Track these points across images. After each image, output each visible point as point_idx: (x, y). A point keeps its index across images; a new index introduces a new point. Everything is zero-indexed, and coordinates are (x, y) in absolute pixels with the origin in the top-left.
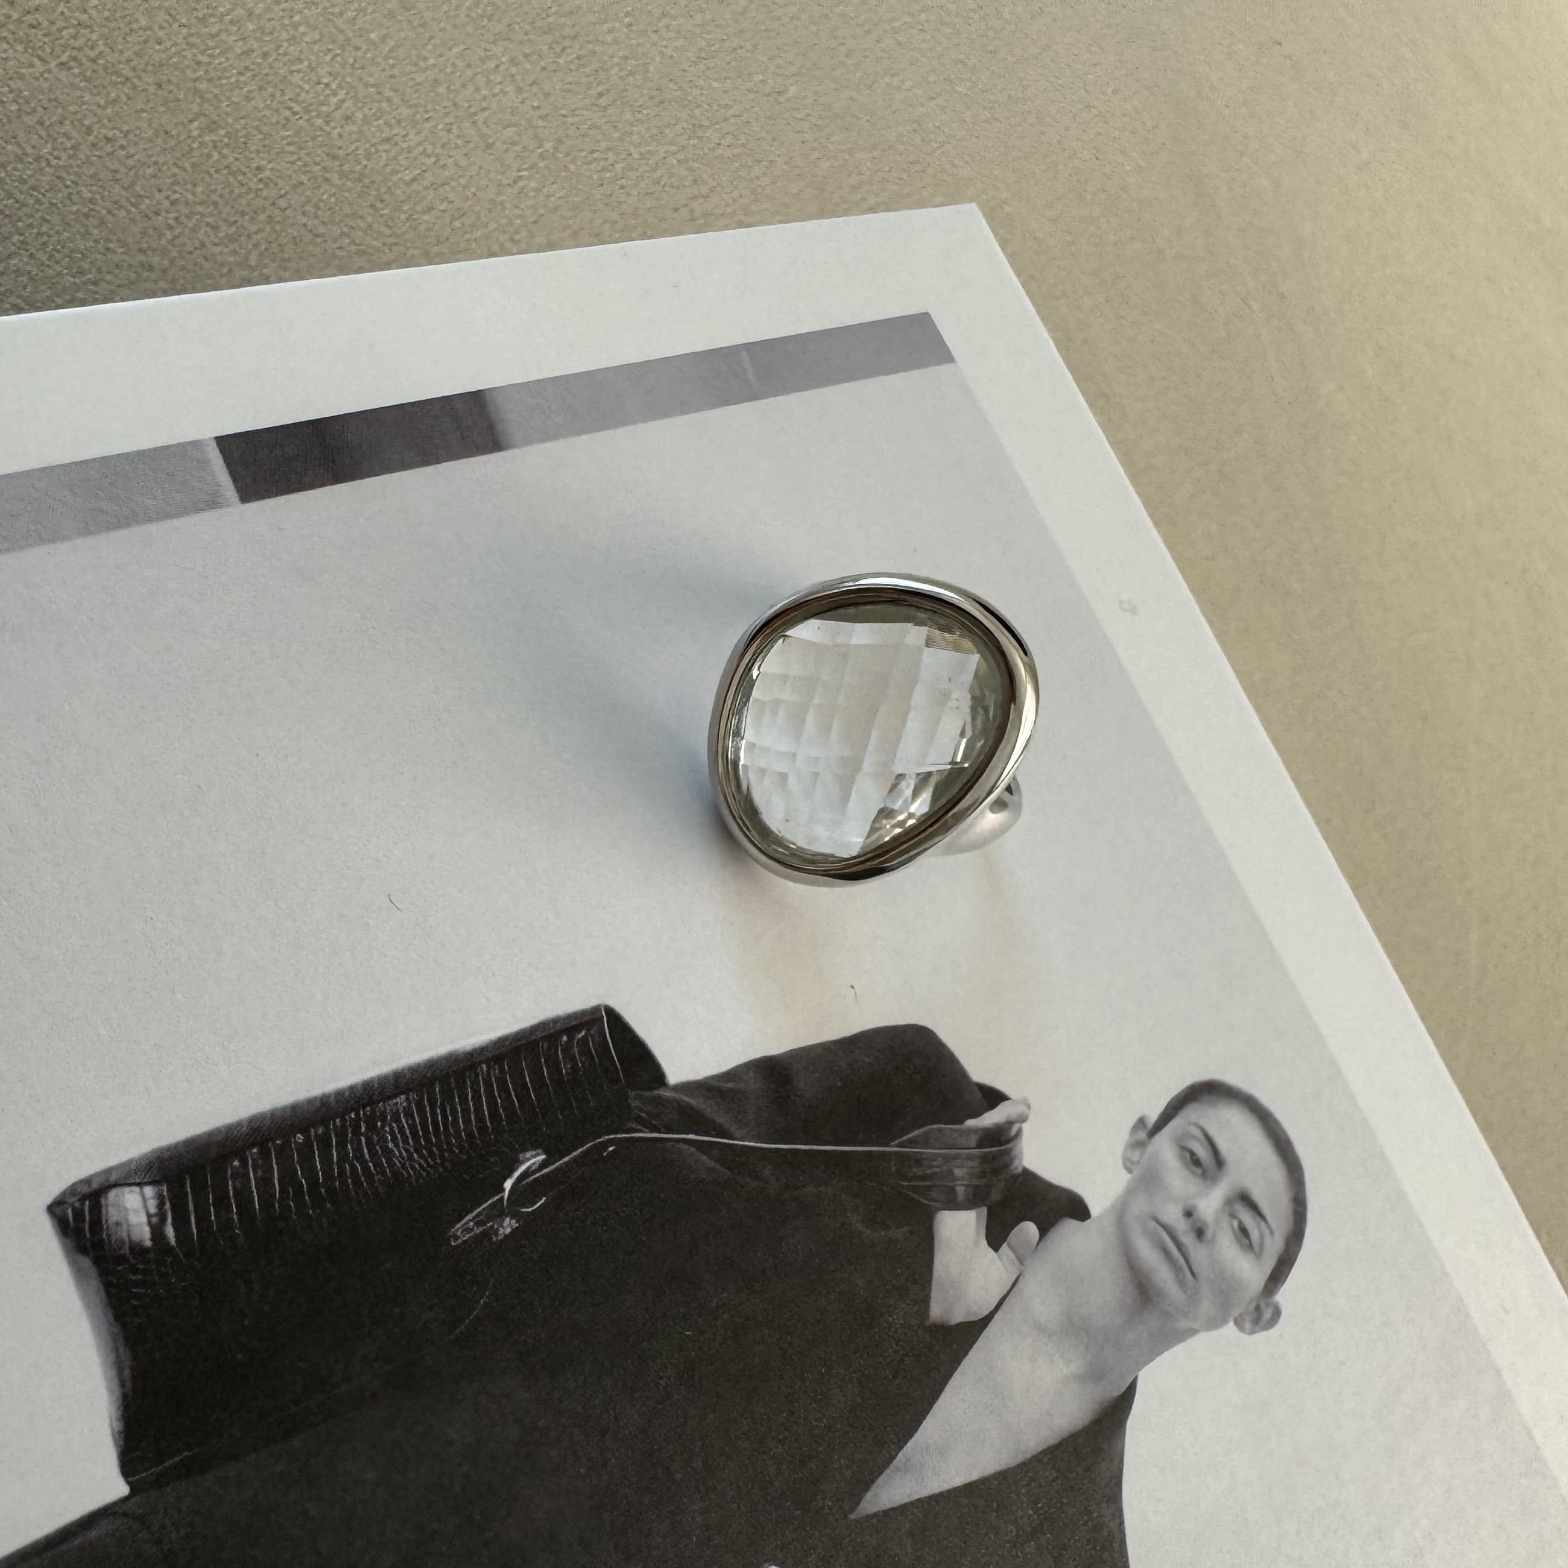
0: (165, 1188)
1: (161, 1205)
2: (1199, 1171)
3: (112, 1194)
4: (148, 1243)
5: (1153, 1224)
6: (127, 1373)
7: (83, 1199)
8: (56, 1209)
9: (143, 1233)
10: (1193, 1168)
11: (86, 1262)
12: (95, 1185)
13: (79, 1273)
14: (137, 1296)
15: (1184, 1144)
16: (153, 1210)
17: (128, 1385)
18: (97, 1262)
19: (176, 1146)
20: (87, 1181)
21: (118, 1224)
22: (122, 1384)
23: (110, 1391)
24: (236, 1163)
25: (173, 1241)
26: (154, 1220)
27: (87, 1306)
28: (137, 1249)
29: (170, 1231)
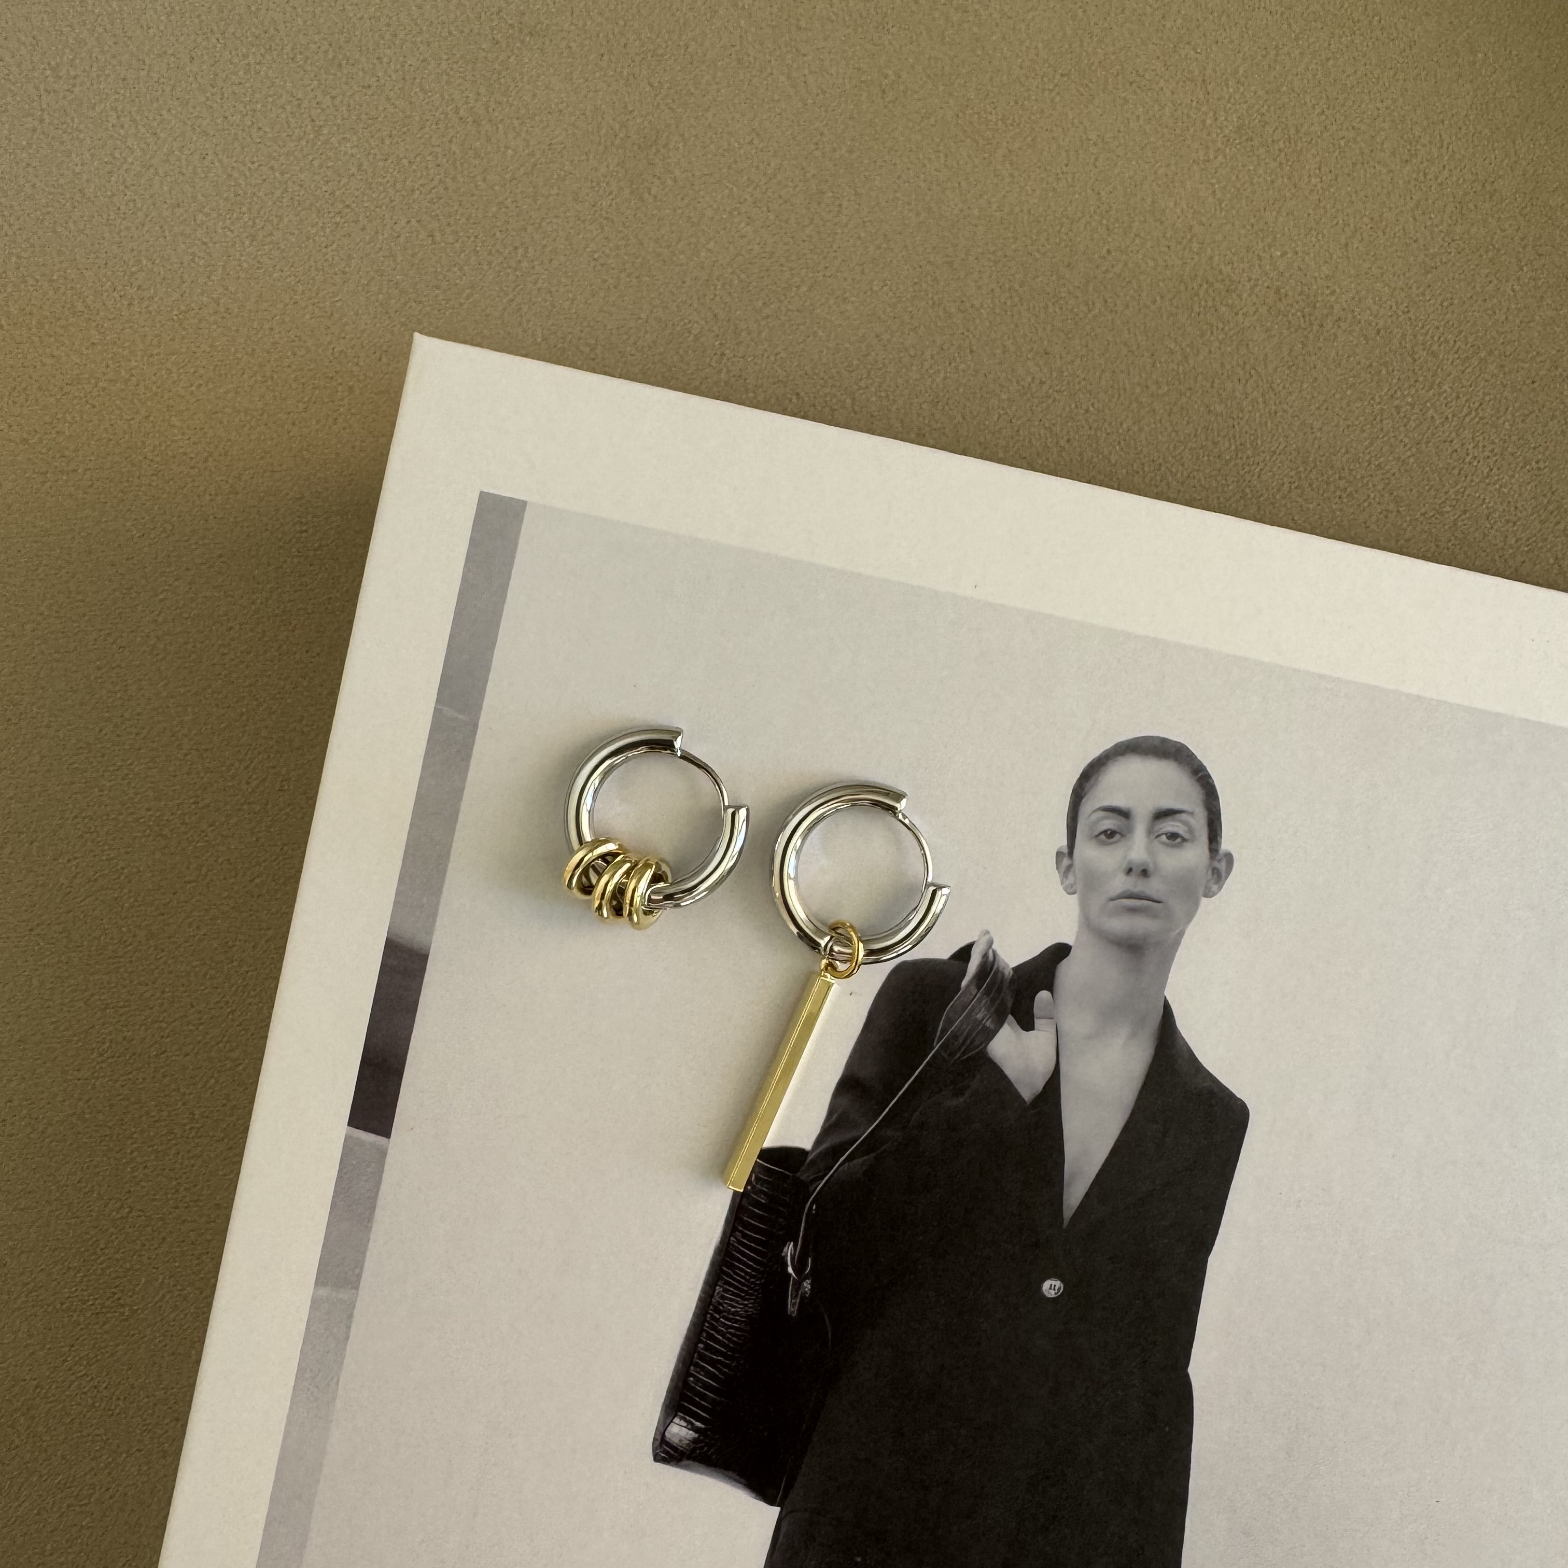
0: (680, 1414)
1: (685, 1420)
2: (1117, 836)
3: (667, 1434)
4: (696, 1435)
5: (1112, 904)
6: (737, 1477)
7: (661, 1445)
8: (656, 1460)
9: (691, 1434)
10: (1111, 840)
11: (685, 1462)
12: (659, 1438)
13: (686, 1468)
14: (713, 1454)
15: (1096, 833)
16: (685, 1424)
17: (742, 1480)
18: (689, 1458)
19: (667, 1396)
20: (655, 1439)
21: (681, 1441)
22: (740, 1483)
23: (739, 1488)
24: (691, 1379)
25: (703, 1426)
26: (689, 1427)
27: (702, 1473)
28: (695, 1441)
29: (698, 1424)
